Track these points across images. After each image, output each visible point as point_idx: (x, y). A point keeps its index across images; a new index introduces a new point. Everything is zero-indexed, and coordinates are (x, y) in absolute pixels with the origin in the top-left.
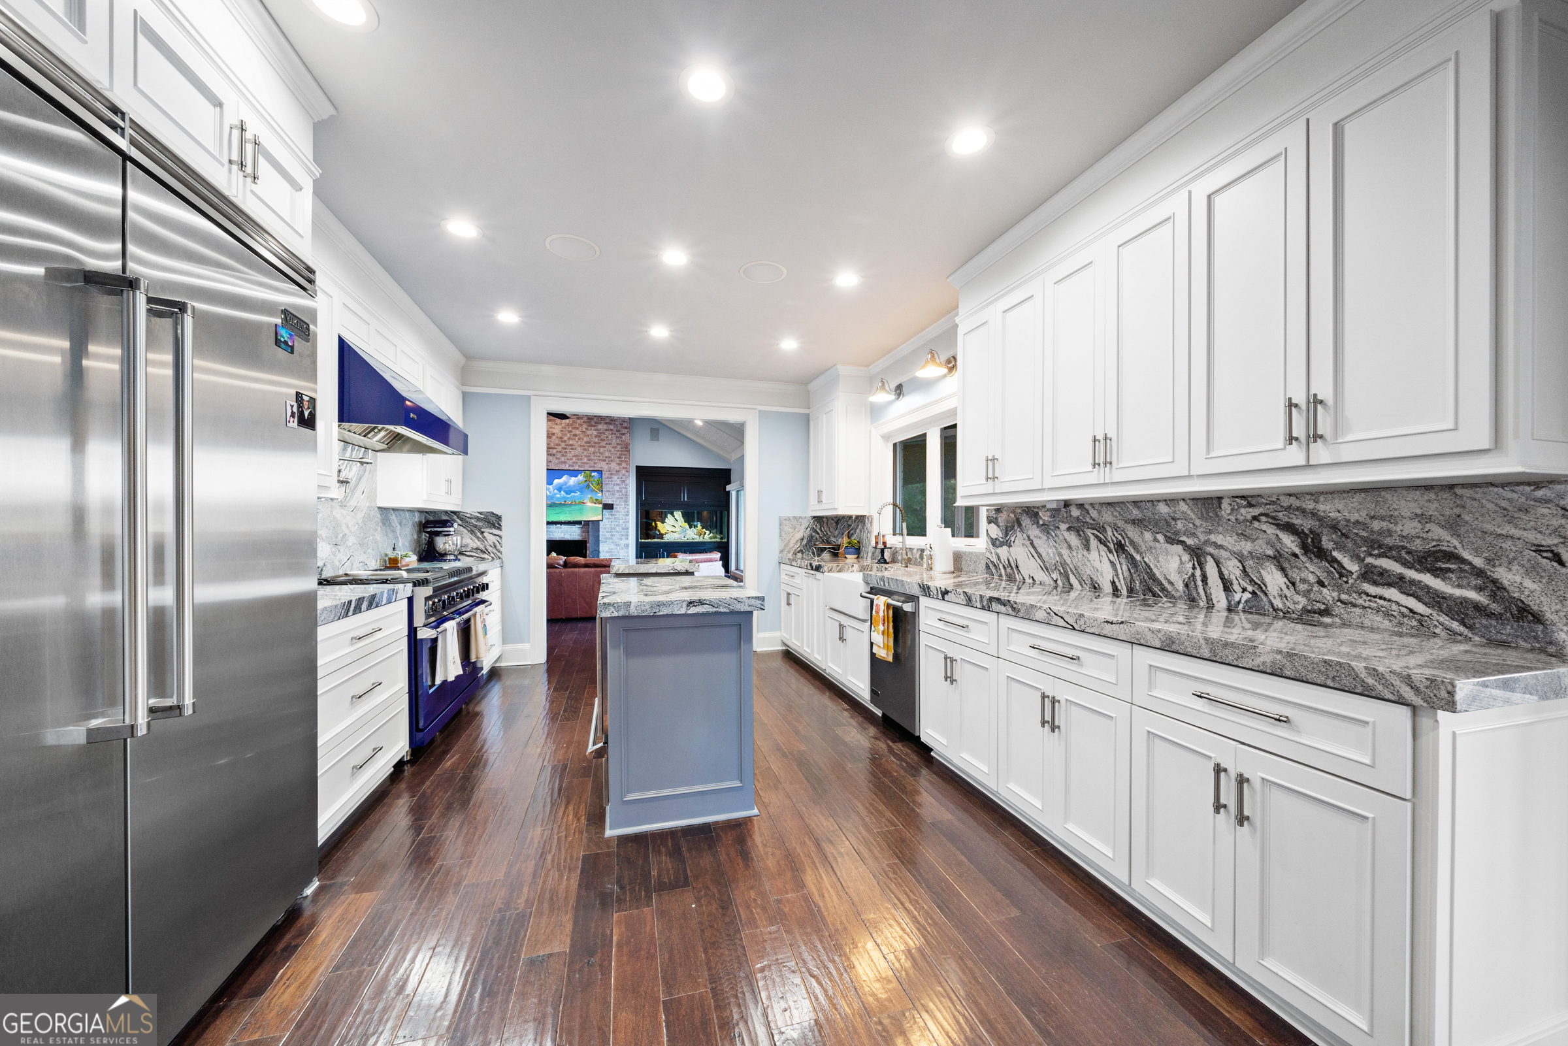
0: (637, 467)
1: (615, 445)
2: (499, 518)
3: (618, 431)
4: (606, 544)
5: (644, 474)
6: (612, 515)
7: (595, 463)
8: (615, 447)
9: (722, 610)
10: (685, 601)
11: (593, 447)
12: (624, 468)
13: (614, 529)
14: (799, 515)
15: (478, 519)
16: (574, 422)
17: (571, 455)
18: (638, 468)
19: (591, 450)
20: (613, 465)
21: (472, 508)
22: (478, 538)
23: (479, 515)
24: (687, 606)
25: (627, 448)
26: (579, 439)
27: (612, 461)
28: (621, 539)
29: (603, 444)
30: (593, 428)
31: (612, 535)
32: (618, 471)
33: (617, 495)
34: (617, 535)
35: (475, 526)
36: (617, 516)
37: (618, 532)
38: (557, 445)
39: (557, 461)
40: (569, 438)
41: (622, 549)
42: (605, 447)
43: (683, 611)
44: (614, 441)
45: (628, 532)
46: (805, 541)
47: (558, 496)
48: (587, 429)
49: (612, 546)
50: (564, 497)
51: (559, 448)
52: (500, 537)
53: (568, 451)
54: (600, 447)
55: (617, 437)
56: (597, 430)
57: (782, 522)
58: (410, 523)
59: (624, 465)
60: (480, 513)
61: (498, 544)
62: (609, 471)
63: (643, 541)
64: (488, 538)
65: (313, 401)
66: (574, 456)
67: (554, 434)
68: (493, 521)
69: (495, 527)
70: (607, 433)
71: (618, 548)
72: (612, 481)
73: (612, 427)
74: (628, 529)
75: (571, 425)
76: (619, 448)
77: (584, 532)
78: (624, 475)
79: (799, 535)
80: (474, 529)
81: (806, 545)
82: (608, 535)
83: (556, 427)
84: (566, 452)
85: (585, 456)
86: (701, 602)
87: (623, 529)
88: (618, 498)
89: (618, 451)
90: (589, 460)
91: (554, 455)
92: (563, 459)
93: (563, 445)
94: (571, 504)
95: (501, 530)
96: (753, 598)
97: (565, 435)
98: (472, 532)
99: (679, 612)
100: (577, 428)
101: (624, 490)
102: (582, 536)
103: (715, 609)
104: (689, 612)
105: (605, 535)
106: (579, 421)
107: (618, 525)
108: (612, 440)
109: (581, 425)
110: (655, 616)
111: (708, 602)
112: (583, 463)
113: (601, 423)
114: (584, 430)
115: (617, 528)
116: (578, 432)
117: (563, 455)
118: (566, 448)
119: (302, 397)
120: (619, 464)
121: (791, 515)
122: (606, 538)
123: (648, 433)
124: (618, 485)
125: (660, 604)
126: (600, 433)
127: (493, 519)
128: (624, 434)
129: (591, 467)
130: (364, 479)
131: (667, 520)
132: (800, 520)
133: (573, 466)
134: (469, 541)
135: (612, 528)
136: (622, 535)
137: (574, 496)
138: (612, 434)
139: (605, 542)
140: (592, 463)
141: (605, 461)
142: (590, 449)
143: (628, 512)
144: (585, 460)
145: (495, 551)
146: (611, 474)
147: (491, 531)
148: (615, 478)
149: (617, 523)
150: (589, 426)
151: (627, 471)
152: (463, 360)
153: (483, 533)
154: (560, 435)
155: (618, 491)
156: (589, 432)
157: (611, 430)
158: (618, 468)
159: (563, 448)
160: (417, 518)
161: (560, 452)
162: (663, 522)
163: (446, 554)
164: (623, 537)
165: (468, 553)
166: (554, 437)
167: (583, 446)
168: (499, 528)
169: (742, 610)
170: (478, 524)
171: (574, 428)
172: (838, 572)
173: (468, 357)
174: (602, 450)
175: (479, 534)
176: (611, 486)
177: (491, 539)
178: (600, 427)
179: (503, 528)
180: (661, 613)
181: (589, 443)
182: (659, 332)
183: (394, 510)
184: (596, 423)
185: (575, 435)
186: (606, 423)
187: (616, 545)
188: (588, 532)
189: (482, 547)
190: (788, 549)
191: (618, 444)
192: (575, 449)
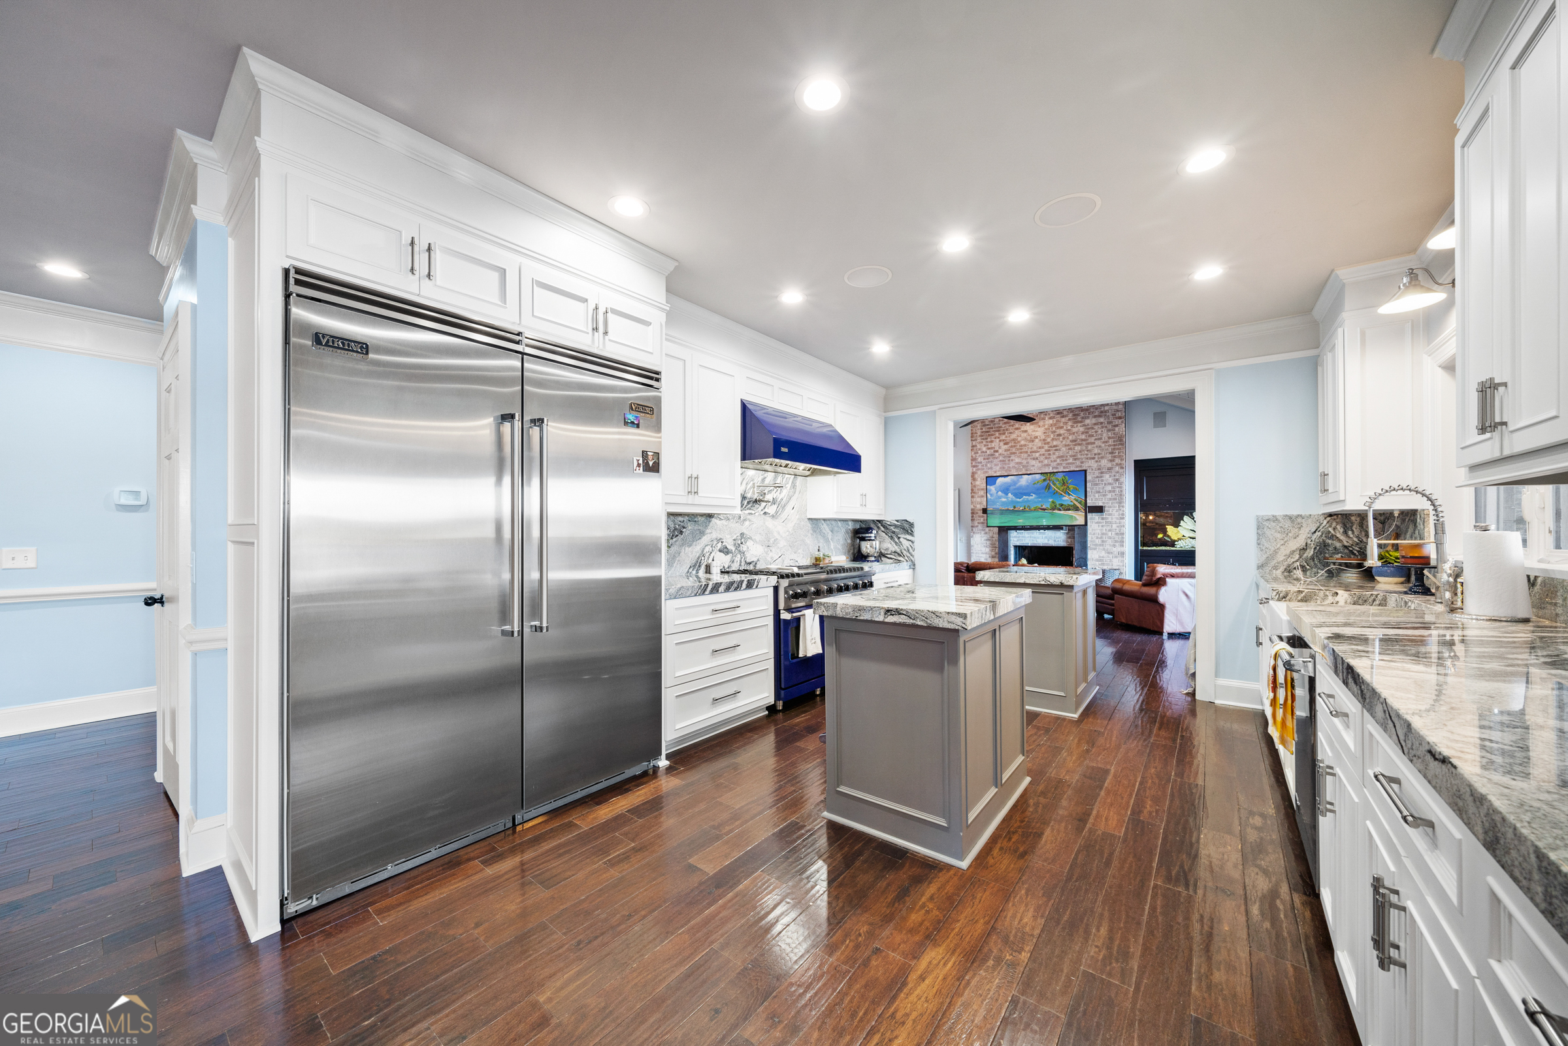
0: (1135, 461)
1: (1107, 439)
2: (912, 525)
3: (1109, 423)
4: (1095, 552)
5: (1143, 468)
6: (1103, 519)
7: (1082, 463)
8: (1106, 442)
9: (920, 623)
10: (882, 608)
11: (1079, 445)
12: (1117, 464)
13: (1106, 534)
14: (1295, 513)
15: (896, 526)
16: (1058, 421)
17: (1055, 456)
18: (1138, 463)
19: (1078, 448)
20: (1105, 463)
21: (890, 517)
22: (896, 543)
23: (896, 523)
24: (885, 614)
25: (1121, 440)
26: (1064, 438)
27: (1102, 458)
28: (1114, 546)
29: (1092, 440)
30: (1079, 425)
31: (1103, 541)
32: (1110, 469)
33: (1109, 496)
34: (1110, 542)
35: (894, 532)
36: (1110, 520)
37: (1110, 538)
38: (1040, 448)
39: (1040, 465)
40: (1053, 439)
41: (1116, 557)
42: (1094, 443)
43: (881, 618)
44: (1105, 435)
45: (1123, 538)
46: (1310, 553)
47: (1004, 500)
48: (1072, 426)
49: (1103, 554)
50: (1012, 502)
51: (1042, 451)
52: (913, 542)
53: (1051, 452)
54: (1088, 444)
55: (1109, 430)
56: (1084, 425)
57: (1262, 525)
58: (843, 530)
59: (1117, 461)
60: (897, 521)
61: (910, 548)
62: (1099, 469)
63: (1145, 548)
64: (903, 543)
65: (657, 454)
66: (1059, 457)
67: (1036, 437)
68: (907, 527)
69: (908, 533)
70: (1096, 427)
71: (1111, 556)
72: (1102, 481)
73: (1102, 420)
74: (1123, 534)
75: (1055, 425)
76: (1111, 442)
77: (1069, 538)
78: (1118, 472)
79: (1300, 542)
80: (893, 535)
81: (1312, 558)
82: (1098, 541)
83: (1039, 429)
84: (1050, 454)
85: (1071, 456)
86: (898, 612)
87: (1117, 534)
88: (1110, 499)
89: (1110, 446)
90: (1075, 459)
91: (1037, 458)
92: (1046, 462)
93: (1046, 447)
94: (1024, 511)
95: (913, 536)
96: (953, 613)
97: (1048, 436)
98: (892, 538)
99: (877, 619)
100: (1062, 427)
101: (1117, 490)
102: (1067, 542)
103: (911, 621)
104: (886, 620)
105: (1094, 541)
106: (1063, 420)
107: (1110, 530)
108: (1101, 435)
109: (1066, 423)
110: (856, 620)
111: (904, 613)
112: (1068, 464)
113: (1088, 417)
114: (1069, 428)
115: (1110, 534)
116: (1062, 431)
117: (1046, 458)
118: (1049, 450)
119: (647, 454)
120: (1111, 461)
121: (1279, 513)
122: (1096, 545)
123: (1150, 420)
124: (1110, 484)
125: (861, 609)
126: (1088, 429)
127: (907, 526)
128: (1117, 426)
129: (1077, 467)
130: (794, 498)
131: (1182, 523)
132: (1299, 520)
133: (1057, 468)
134: (889, 545)
135: (1103, 534)
136: (1116, 541)
137: (1028, 501)
138: (1102, 427)
139: (1095, 549)
140: (1078, 463)
141: (1094, 458)
142: (1076, 448)
143: (1123, 514)
144: (1071, 461)
145: (909, 555)
146: (1102, 473)
147: (905, 537)
148: (1107, 476)
149: (1108, 528)
150: (1075, 423)
151: (1122, 468)
152: (883, 391)
153: (899, 538)
154: (1043, 437)
155: (1110, 491)
156: (1075, 430)
157: (1101, 423)
158: (1110, 465)
159: (1046, 451)
160: (851, 526)
161: (1044, 455)
162: (1177, 525)
163: (868, 556)
164: (1117, 544)
165: (888, 556)
166: (1037, 440)
167: (1068, 445)
168: (912, 534)
169: (941, 626)
170: (896, 530)
171: (1058, 428)
172: (1301, 601)
173: (887, 387)
174: (1090, 447)
175: (896, 539)
176: (1101, 486)
177: (906, 544)
178: (1087, 421)
179: (915, 534)
180: (862, 618)
181: (1075, 441)
182: (1019, 316)
183: (824, 520)
184: (1083, 418)
185: (1059, 435)
186: (1095, 417)
187: (1109, 553)
188: (1074, 538)
189: (898, 551)
190: (1273, 563)
191: (1109, 438)
192: (1060, 450)
